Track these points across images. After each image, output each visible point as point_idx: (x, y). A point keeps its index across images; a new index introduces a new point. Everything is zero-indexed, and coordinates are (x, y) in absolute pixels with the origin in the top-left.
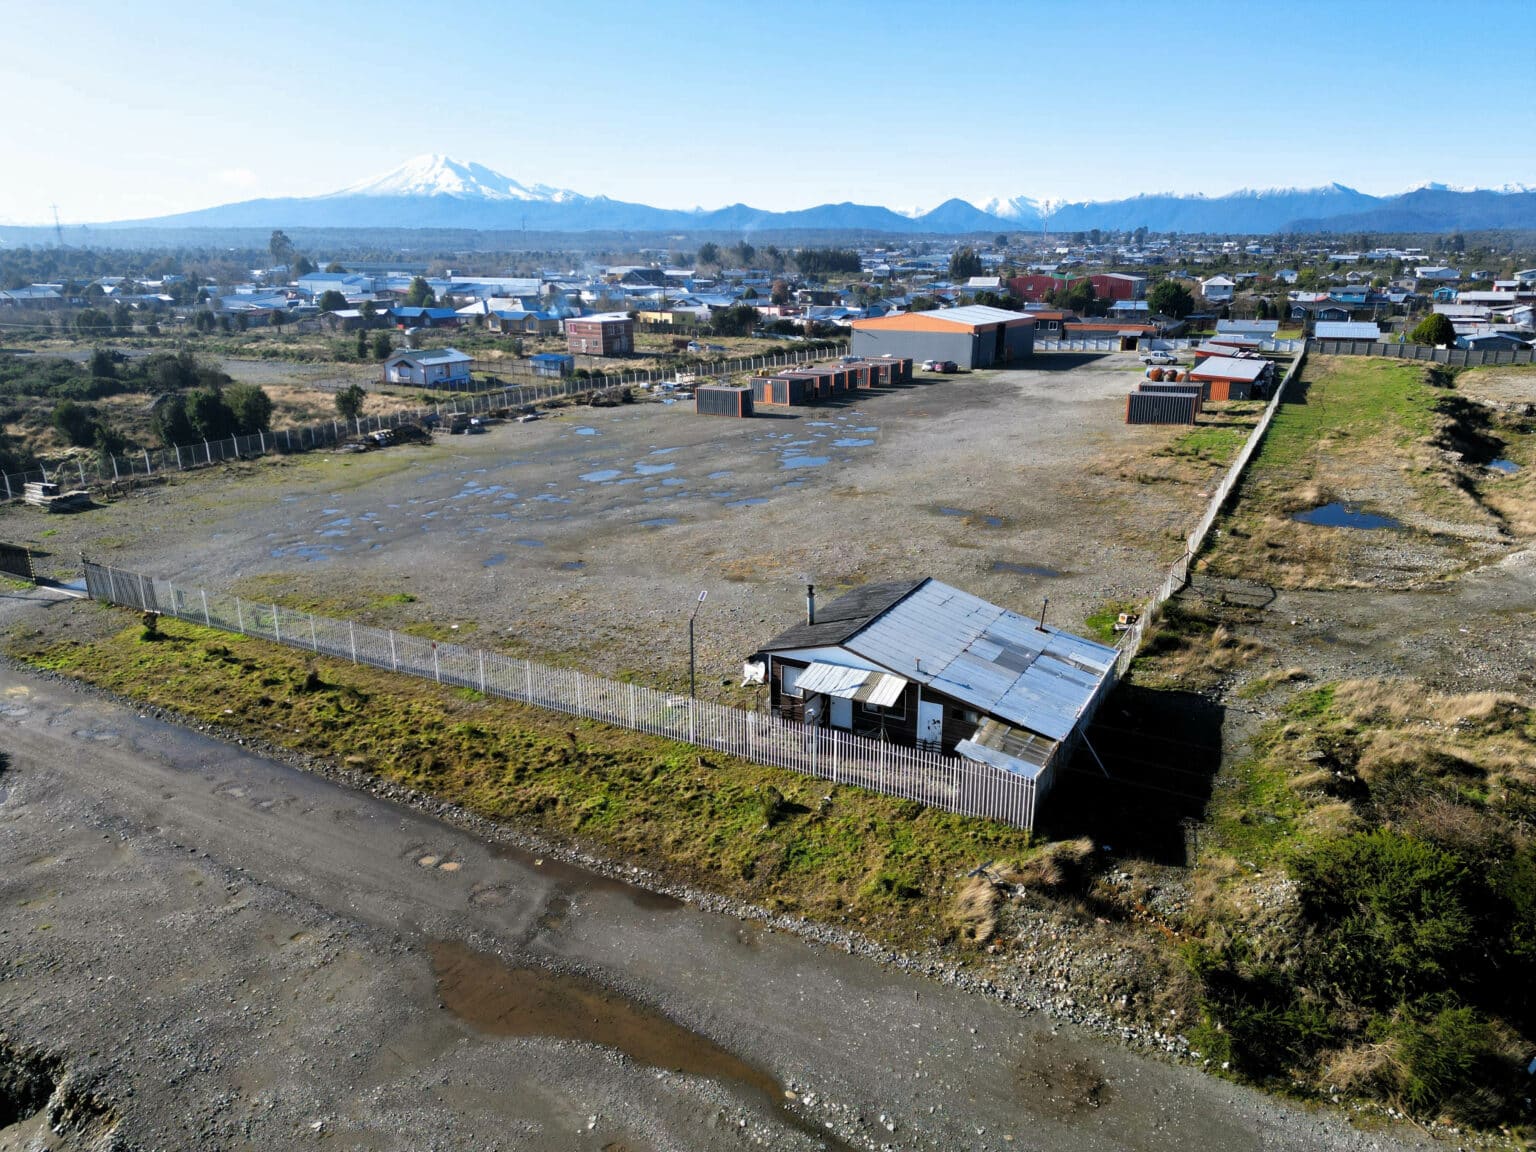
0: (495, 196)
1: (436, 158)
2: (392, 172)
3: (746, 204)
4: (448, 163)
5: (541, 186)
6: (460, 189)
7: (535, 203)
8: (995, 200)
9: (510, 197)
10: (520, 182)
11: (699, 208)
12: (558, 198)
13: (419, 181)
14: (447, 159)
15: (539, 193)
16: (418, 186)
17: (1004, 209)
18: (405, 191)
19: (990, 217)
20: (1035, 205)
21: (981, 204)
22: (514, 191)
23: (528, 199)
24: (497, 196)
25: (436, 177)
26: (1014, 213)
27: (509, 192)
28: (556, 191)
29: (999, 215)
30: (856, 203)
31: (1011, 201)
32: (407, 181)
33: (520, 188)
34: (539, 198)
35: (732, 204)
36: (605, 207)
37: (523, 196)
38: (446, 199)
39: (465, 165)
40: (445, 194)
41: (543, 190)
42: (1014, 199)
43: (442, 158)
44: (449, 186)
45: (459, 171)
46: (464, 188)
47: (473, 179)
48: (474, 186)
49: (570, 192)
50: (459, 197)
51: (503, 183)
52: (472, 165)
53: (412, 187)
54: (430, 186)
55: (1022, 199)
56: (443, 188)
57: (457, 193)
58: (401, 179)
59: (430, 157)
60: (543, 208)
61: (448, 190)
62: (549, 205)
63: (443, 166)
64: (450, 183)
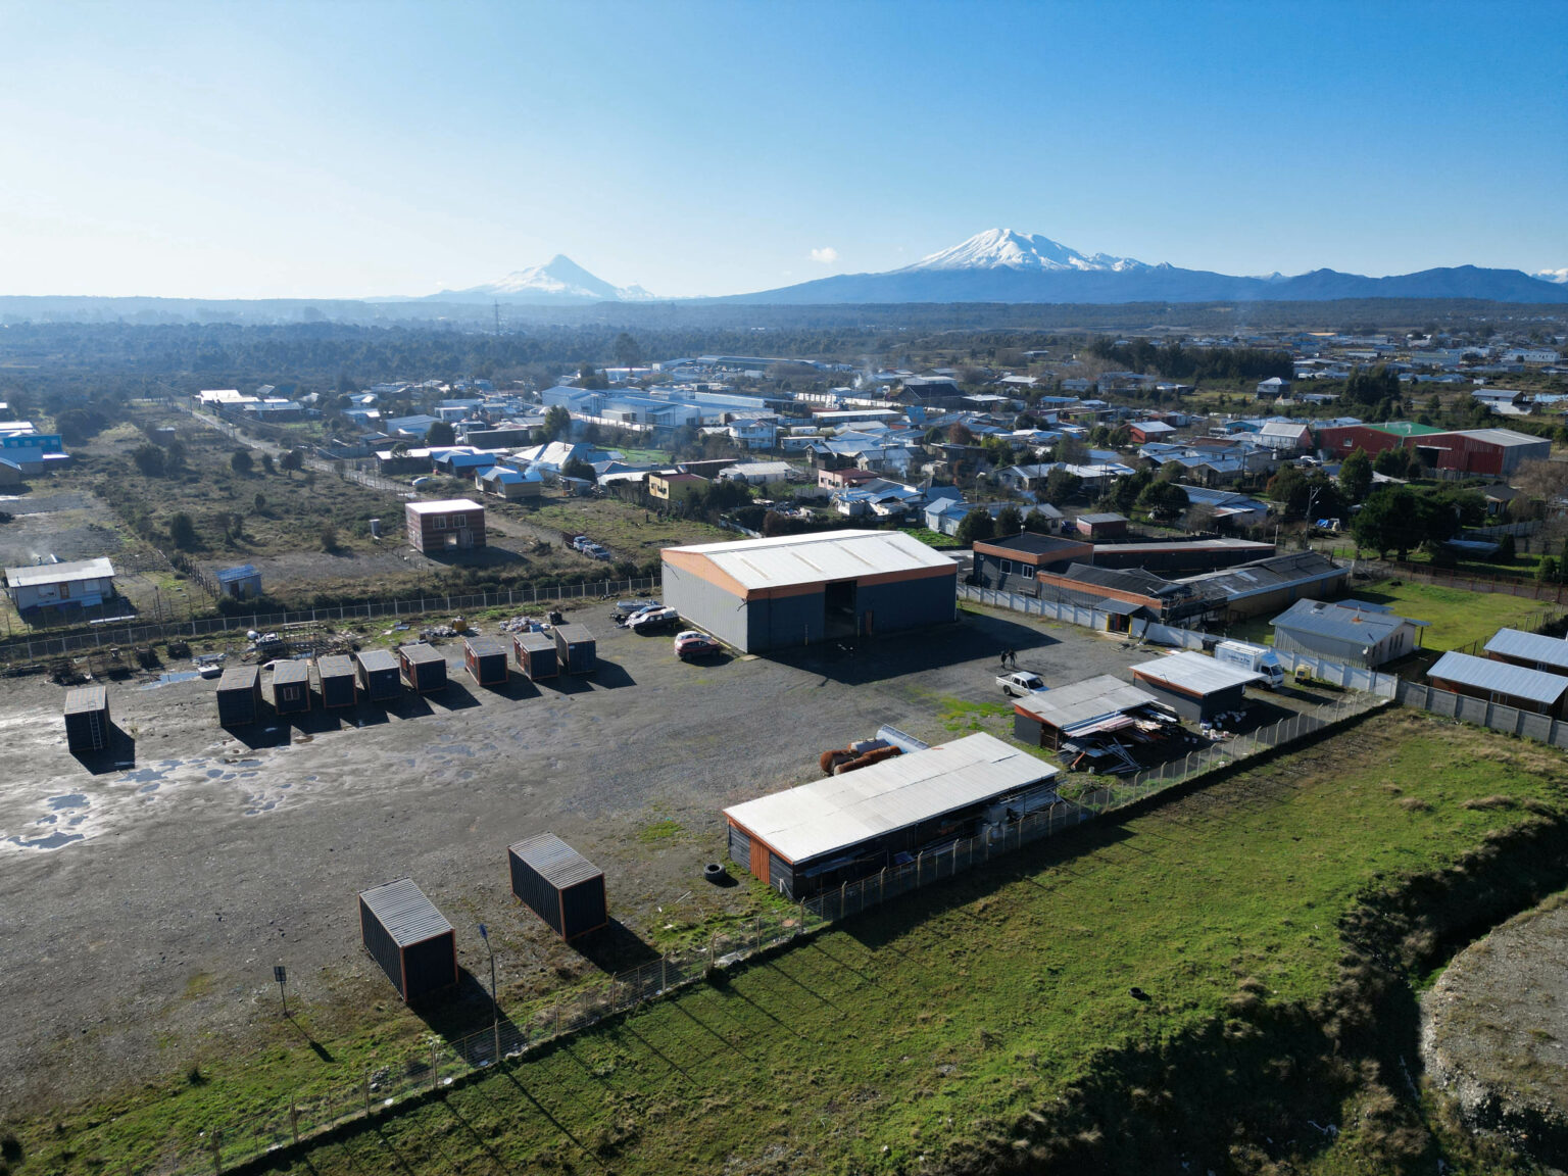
0: (1052, 267)
1: (1002, 232)
2: (958, 247)
3: (1331, 268)
4: (1012, 237)
5: (1103, 256)
6: (1020, 260)
7: (1093, 273)
9: (1069, 267)
10: (1081, 252)
11: (1277, 274)
12: (1117, 267)
13: (982, 255)
14: (1012, 232)
15: (1098, 263)
16: (980, 259)
18: (967, 264)
22: (1074, 261)
23: (1086, 268)
24: (1055, 266)
25: (999, 249)
27: (1068, 263)
28: (1118, 260)
30: (1478, 265)
32: (971, 255)
33: (1079, 257)
34: (1097, 267)
35: (1315, 269)
36: (1167, 274)
37: (1080, 265)
38: (1005, 270)
39: (1029, 237)
40: (1005, 266)
41: (1105, 260)
43: (1007, 232)
44: (1010, 257)
45: (1021, 243)
46: (1024, 260)
47: (1034, 251)
48: (1034, 257)
49: (1132, 260)
50: (1018, 269)
51: (1063, 253)
52: (1034, 237)
53: (973, 260)
54: (991, 259)
56: (1003, 259)
57: (1017, 265)
58: (965, 253)
59: (994, 232)
60: (1101, 277)
61: (1008, 263)
62: (1107, 275)
63: (1007, 240)
64: (1010, 255)
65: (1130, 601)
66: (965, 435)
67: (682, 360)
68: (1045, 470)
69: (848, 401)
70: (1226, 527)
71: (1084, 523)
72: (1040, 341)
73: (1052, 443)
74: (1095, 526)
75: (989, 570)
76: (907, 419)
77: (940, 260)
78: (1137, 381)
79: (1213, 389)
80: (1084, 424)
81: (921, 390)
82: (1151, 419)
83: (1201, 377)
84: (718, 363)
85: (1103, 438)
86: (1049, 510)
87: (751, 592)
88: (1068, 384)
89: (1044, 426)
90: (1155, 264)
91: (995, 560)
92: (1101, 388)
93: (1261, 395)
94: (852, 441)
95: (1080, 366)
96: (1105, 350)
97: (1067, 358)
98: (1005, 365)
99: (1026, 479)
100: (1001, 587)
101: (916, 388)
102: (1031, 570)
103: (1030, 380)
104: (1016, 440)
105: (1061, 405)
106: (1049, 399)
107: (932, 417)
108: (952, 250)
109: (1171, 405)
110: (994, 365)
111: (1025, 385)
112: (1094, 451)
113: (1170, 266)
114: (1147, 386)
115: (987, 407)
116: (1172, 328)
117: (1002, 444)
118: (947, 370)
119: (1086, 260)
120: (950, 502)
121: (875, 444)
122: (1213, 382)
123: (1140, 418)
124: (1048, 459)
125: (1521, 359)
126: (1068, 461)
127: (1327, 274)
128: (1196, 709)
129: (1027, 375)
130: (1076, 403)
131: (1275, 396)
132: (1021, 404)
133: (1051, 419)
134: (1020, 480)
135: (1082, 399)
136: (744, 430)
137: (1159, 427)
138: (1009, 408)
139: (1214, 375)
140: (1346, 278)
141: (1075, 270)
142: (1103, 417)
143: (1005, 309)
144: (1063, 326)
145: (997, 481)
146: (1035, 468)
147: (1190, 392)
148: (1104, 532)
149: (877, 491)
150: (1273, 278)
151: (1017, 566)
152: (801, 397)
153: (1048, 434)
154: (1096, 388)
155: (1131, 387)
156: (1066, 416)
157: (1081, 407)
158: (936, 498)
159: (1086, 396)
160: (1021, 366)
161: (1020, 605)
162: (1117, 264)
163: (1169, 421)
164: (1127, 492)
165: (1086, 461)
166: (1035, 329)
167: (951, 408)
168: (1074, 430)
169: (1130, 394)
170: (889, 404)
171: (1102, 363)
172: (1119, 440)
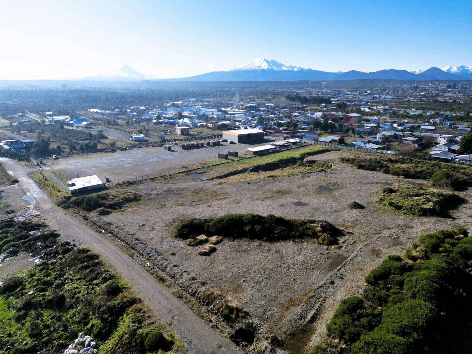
0: (277, 69)
1: (262, 59)
2: (249, 63)
3: (355, 70)
4: (265, 60)
6: (268, 67)
7: (289, 71)
8: (451, 67)
10: (285, 65)
12: (296, 69)
13: (256, 66)
14: (265, 59)
15: (290, 68)
16: (256, 67)
17: (454, 69)
18: (252, 68)
19: (448, 73)
20: (468, 69)
21: (445, 69)
22: (283, 68)
23: (287, 70)
25: (261, 64)
26: (458, 71)
27: (281, 68)
28: (296, 67)
29: (452, 72)
30: (395, 69)
31: (457, 67)
34: (290, 69)
35: (351, 70)
36: (310, 72)
37: (285, 69)
38: (263, 70)
39: (270, 60)
41: (292, 67)
42: (459, 67)
43: (263, 59)
44: (264, 66)
45: (268, 62)
47: (272, 64)
48: (272, 66)
49: (300, 67)
50: (267, 70)
51: (279, 65)
52: (272, 60)
53: (254, 67)
54: (259, 67)
55: (462, 67)
56: (263, 67)
57: (266, 69)
58: (252, 65)
59: (260, 59)
60: (291, 72)
61: (264, 68)
62: (293, 72)
63: (264, 61)
64: (265, 66)
65: (286, 135)
66: (261, 116)
67: (186, 100)
68: (275, 121)
69: (234, 110)
70: (303, 129)
71: (281, 129)
72: (274, 94)
73: (277, 117)
74: (283, 129)
75: (268, 134)
76: (248, 113)
77: (244, 67)
78: (295, 105)
79: (312, 106)
80: (283, 114)
81: (249, 107)
82: (296, 113)
83: (310, 103)
84: (195, 101)
85: (286, 117)
86: (276, 127)
87: (239, 135)
88: (280, 106)
89: (275, 114)
90: (306, 68)
91: (268, 132)
92: (287, 106)
93: (321, 107)
94: (240, 117)
95: (284, 101)
96: (289, 98)
97: (281, 99)
98: (266, 100)
99: (272, 123)
100: (269, 136)
101: (248, 107)
102: (274, 133)
103: (272, 105)
104: (270, 117)
105: (279, 110)
106: (276, 109)
107: (253, 113)
108: (247, 64)
109: (301, 110)
110: (263, 101)
111: (271, 106)
112: (284, 118)
113: (310, 69)
114: (297, 106)
115: (263, 111)
116: (309, 89)
117: (267, 118)
118: (253, 102)
119: (286, 67)
120: (261, 126)
121: (244, 118)
122: (313, 105)
123: (294, 113)
124: (276, 120)
125: (385, 98)
126: (279, 120)
127: (354, 72)
128: (292, 144)
129: (271, 103)
130: (282, 110)
131: (324, 108)
132: (270, 110)
133: (276, 113)
134: (271, 123)
135: (283, 109)
136: (218, 116)
137: (297, 114)
138: (268, 111)
139: (313, 103)
140: (359, 73)
141: (283, 71)
142: (287, 113)
143: (264, 83)
144: (280, 88)
145: (267, 124)
146: (274, 121)
147: (306, 107)
148: (284, 130)
149: (248, 125)
150: (339, 73)
151: (272, 133)
152: (222, 109)
153: (276, 116)
154: (286, 106)
155: (294, 106)
156: (280, 113)
157: (282, 111)
158: (258, 126)
159: (284, 108)
160: (270, 101)
161: (272, 138)
162: (295, 68)
163: (299, 113)
164: (288, 124)
165: (282, 120)
166: (272, 89)
167: (256, 111)
168: (281, 115)
169: (293, 108)
170: (243, 110)
171: (288, 101)
172: (289, 117)
